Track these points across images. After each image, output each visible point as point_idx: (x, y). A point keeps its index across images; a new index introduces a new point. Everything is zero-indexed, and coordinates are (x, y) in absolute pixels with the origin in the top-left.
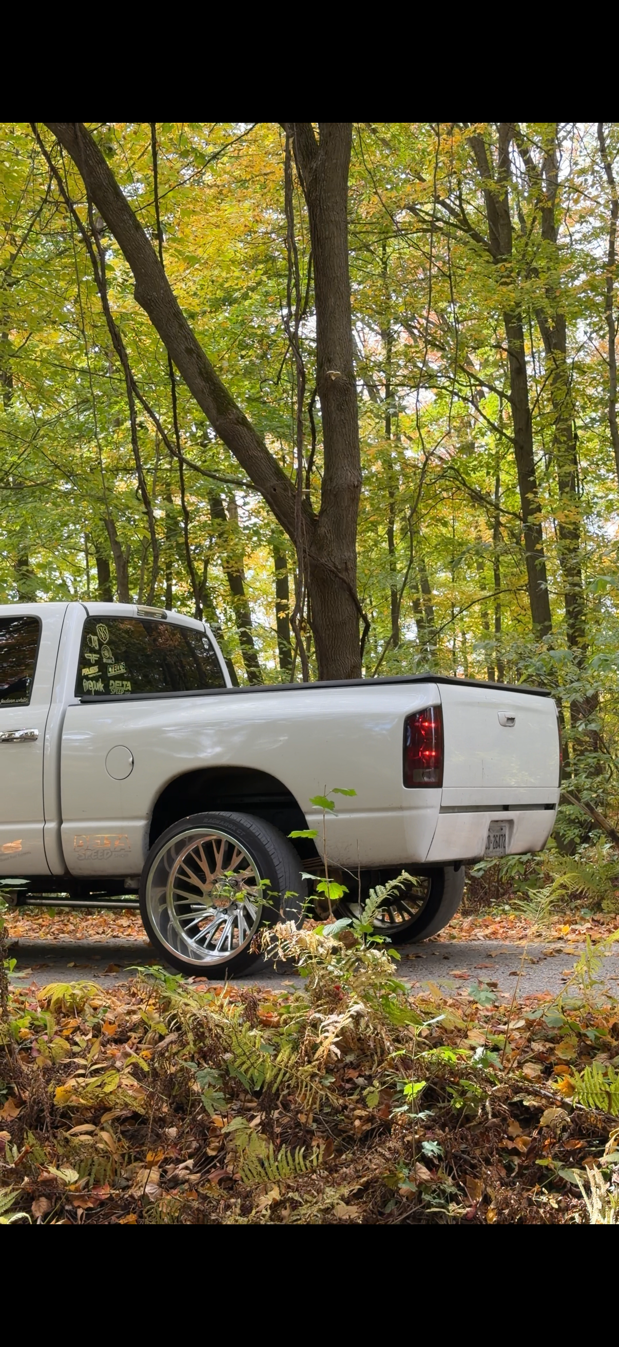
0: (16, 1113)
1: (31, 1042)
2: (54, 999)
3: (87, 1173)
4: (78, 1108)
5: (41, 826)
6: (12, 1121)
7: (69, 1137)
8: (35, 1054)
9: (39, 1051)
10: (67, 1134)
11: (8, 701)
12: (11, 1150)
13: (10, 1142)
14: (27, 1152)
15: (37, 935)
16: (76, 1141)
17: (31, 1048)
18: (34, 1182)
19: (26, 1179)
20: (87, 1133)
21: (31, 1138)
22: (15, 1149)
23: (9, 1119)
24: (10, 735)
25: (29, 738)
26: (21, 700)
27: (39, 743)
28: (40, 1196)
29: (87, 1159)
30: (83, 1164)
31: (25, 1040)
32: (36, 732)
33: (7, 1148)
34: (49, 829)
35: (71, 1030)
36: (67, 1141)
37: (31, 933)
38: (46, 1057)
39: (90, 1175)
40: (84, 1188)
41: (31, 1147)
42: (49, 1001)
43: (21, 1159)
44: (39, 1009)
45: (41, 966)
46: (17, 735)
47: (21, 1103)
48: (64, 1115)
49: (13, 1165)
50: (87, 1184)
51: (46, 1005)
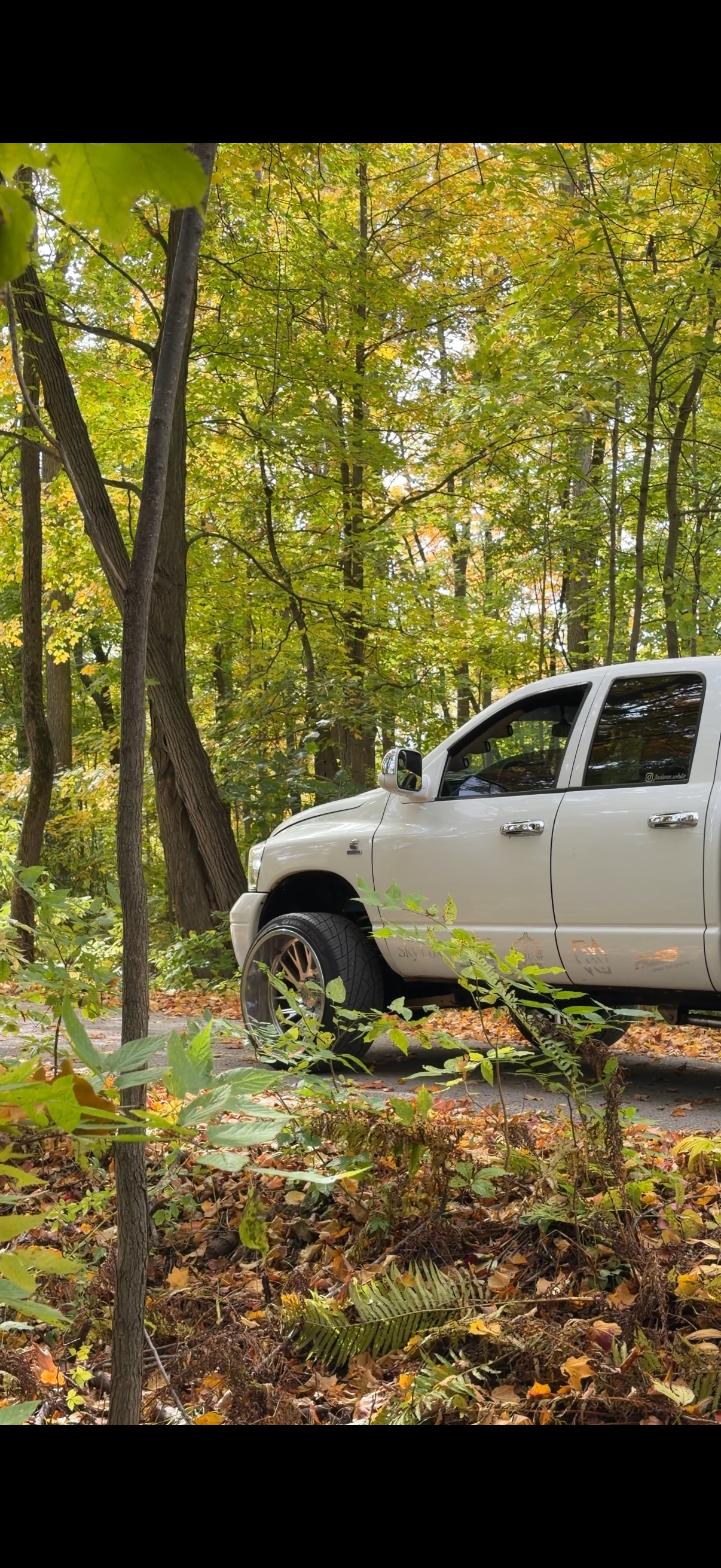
0: (630, 1301)
1: (657, 1211)
2: (692, 1155)
3: (710, 1392)
4: (705, 1304)
5: (701, 931)
6: (624, 1311)
7: (688, 1344)
8: (662, 1226)
9: (666, 1222)
10: (686, 1339)
11: (663, 777)
12: (619, 1347)
13: (619, 1337)
14: (635, 1356)
15: (715, 1055)
16: (696, 1348)
17: (656, 1218)
18: (642, 1395)
19: (633, 1390)
20: (711, 1340)
21: (641, 1339)
22: (624, 1348)
23: (621, 1307)
24: (665, 819)
25: (690, 823)
26: (679, 776)
27: (698, 830)
28: (650, 1414)
29: (711, 1374)
30: (705, 1380)
31: (650, 1206)
32: (696, 816)
33: (615, 1347)
34: (711, 935)
35: (710, 1199)
36: (685, 1348)
37: (709, 1053)
38: (674, 1231)
39: (713, 1394)
40: (707, 1411)
41: (642, 1349)
42: (687, 1158)
43: (629, 1363)
44: (675, 1167)
45: (706, 1101)
46: (674, 819)
47: (634, 1289)
48: (688, 1312)
49: (619, 1370)
50: (710, 1405)
51: (683, 1161)
